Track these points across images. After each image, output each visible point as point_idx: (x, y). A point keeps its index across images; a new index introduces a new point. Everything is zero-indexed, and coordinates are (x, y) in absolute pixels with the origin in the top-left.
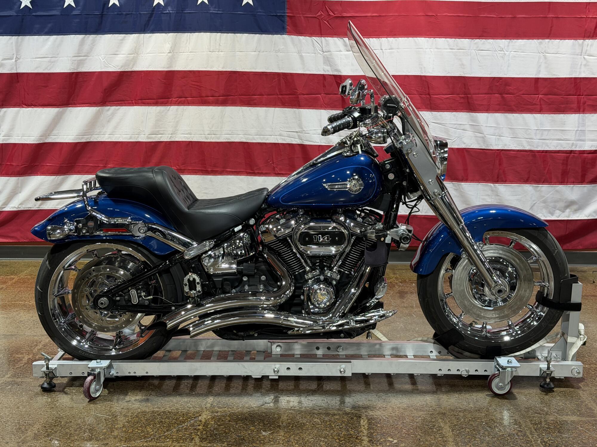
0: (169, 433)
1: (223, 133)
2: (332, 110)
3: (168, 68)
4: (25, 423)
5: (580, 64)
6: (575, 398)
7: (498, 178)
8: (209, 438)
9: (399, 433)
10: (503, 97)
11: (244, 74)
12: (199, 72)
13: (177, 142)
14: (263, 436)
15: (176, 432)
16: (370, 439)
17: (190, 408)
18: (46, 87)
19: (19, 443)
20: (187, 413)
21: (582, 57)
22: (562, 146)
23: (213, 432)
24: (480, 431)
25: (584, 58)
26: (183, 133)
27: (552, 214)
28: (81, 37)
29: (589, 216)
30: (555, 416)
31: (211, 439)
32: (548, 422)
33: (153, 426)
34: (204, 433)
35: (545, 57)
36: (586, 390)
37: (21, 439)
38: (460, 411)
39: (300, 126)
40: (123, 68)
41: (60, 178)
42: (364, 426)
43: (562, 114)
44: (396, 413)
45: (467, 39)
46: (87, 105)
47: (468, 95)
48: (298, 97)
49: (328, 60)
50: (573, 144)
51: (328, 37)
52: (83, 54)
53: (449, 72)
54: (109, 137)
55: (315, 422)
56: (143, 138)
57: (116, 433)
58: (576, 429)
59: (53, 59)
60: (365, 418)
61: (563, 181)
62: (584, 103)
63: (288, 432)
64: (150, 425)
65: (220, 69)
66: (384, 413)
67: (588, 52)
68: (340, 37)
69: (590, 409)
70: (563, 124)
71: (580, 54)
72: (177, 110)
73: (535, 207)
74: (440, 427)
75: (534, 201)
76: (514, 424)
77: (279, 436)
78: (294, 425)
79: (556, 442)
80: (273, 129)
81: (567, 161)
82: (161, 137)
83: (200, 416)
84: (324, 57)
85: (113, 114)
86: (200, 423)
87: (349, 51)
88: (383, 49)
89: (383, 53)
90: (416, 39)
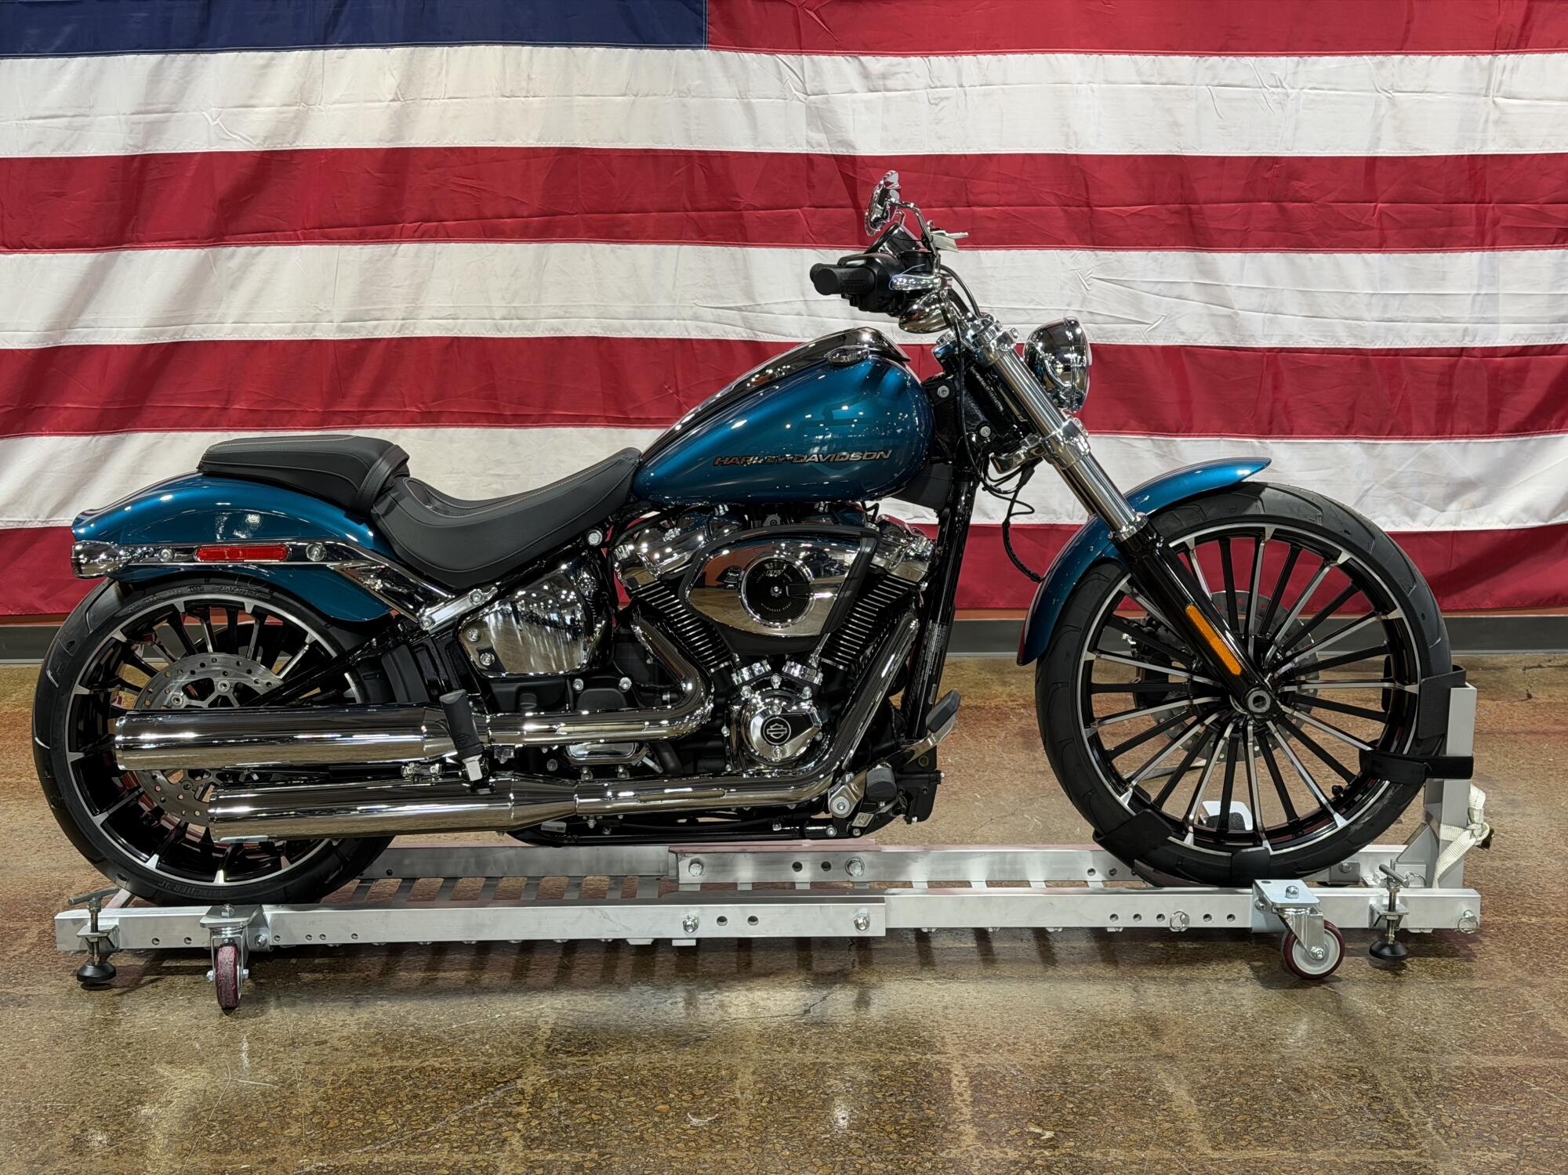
0: (439, 1125)
1: (542, 316)
2: (831, 248)
3: (391, 141)
4: (46, 1108)
5: (1483, 119)
6: (1513, 1007)
7: (1270, 423)
8: (549, 1137)
9: (1056, 1111)
10: (1282, 210)
11: (597, 156)
12: (475, 150)
13: (419, 339)
14: (694, 1128)
15: (457, 1123)
16: (982, 1129)
17: (491, 1056)
18: (59, 195)
19: (34, 1162)
20: (484, 1072)
21: (1489, 100)
22: (1436, 337)
23: (559, 1121)
24: (1271, 1100)
25: (1494, 102)
26: (436, 315)
27: (1413, 516)
28: (151, 60)
29: (1509, 523)
30: (1465, 1057)
31: (554, 1139)
32: (1449, 1074)
33: (395, 1107)
34: (533, 1124)
35: (1393, 102)
36: (1540, 985)
37: (37, 1153)
38: (1212, 1050)
39: (749, 292)
40: (267, 142)
41: (103, 440)
42: (961, 1095)
43: (1438, 251)
44: (1045, 1058)
45: (1187, 58)
46: (173, 243)
47: (1192, 206)
48: (741, 217)
49: (819, 117)
50: (1466, 330)
51: (818, 53)
52: (161, 106)
53: (1140, 146)
54: (235, 330)
55: (830, 1087)
56: (326, 332)
57: (294, 1130)
58: (1523, 1091)
59: (79, 121)
60: (963, 1073)
61: (1441, 428)
62: (1495, 222)
63: (760, 1116)
64: (386, 1105)
65: (532, 143)
66: (1012, 1058)
67: (1503, 88)
68: (850, 54)
69: (1555, 1035)
70: (1443, 278)
71: (1484, 91)
72: (417, 255)
73: (1368, 500)
74: (1165, 1092)
75: (1366, 482)
76: (1360, 1081)
77: (738, 1127)
78: (775, 1097)
79: (1476, 1127)
80: (674, 301)
81: (1451, 377)
82: (376, 327)
83: (519, 1077)
84: (808, 107)
85: (244, 268)
86: (521, 1097)
87: (876, 90)
88: (966, 84)
89: (965, 94)
90: (1052, 57)
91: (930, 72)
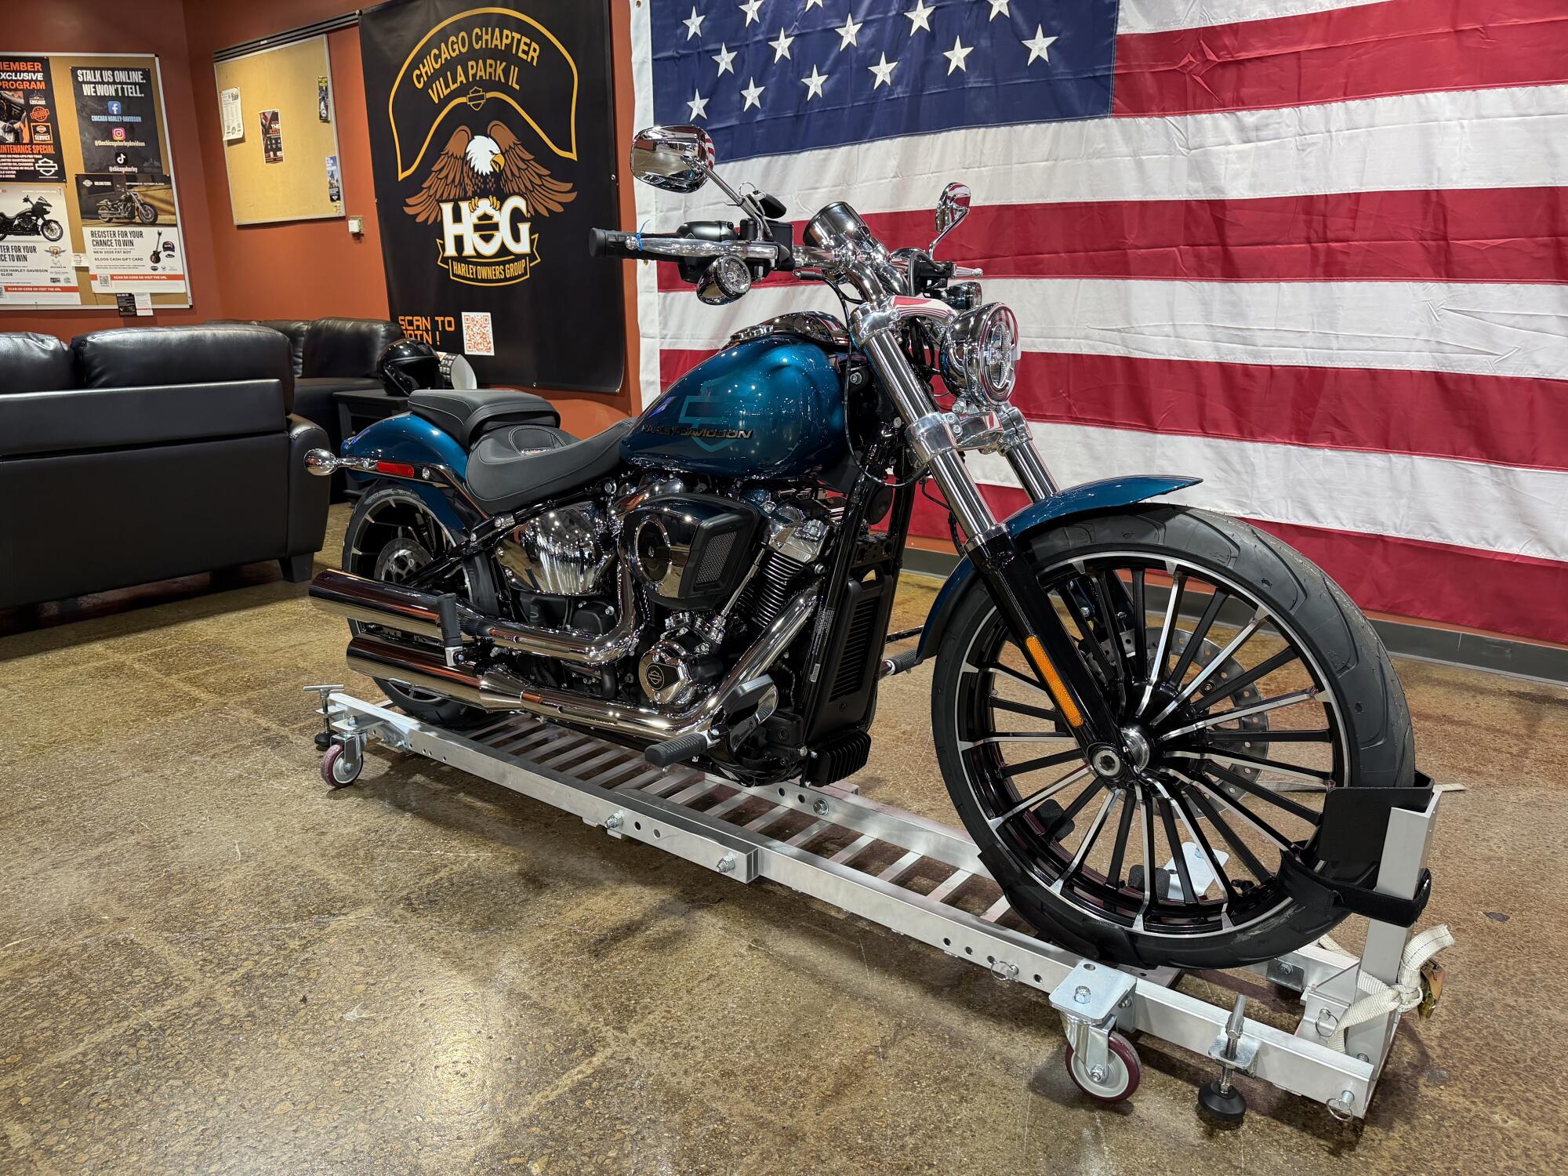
2: (1201, 280)
3: (892, 207)
11: (1025, 210)
39: (1127, 317)
47: (1562, 238)
48: (1126, 255)
49: (1200, 168)
51: (1201, 113)
65: (980, 202)
68: (1229, 111)
80: (1073, 324)
84: (1189, 160)
87: (1249, 141)
88: (1333, 130)
89: (1332, 139)
90: (1421, 97)
91: (1300, 121)
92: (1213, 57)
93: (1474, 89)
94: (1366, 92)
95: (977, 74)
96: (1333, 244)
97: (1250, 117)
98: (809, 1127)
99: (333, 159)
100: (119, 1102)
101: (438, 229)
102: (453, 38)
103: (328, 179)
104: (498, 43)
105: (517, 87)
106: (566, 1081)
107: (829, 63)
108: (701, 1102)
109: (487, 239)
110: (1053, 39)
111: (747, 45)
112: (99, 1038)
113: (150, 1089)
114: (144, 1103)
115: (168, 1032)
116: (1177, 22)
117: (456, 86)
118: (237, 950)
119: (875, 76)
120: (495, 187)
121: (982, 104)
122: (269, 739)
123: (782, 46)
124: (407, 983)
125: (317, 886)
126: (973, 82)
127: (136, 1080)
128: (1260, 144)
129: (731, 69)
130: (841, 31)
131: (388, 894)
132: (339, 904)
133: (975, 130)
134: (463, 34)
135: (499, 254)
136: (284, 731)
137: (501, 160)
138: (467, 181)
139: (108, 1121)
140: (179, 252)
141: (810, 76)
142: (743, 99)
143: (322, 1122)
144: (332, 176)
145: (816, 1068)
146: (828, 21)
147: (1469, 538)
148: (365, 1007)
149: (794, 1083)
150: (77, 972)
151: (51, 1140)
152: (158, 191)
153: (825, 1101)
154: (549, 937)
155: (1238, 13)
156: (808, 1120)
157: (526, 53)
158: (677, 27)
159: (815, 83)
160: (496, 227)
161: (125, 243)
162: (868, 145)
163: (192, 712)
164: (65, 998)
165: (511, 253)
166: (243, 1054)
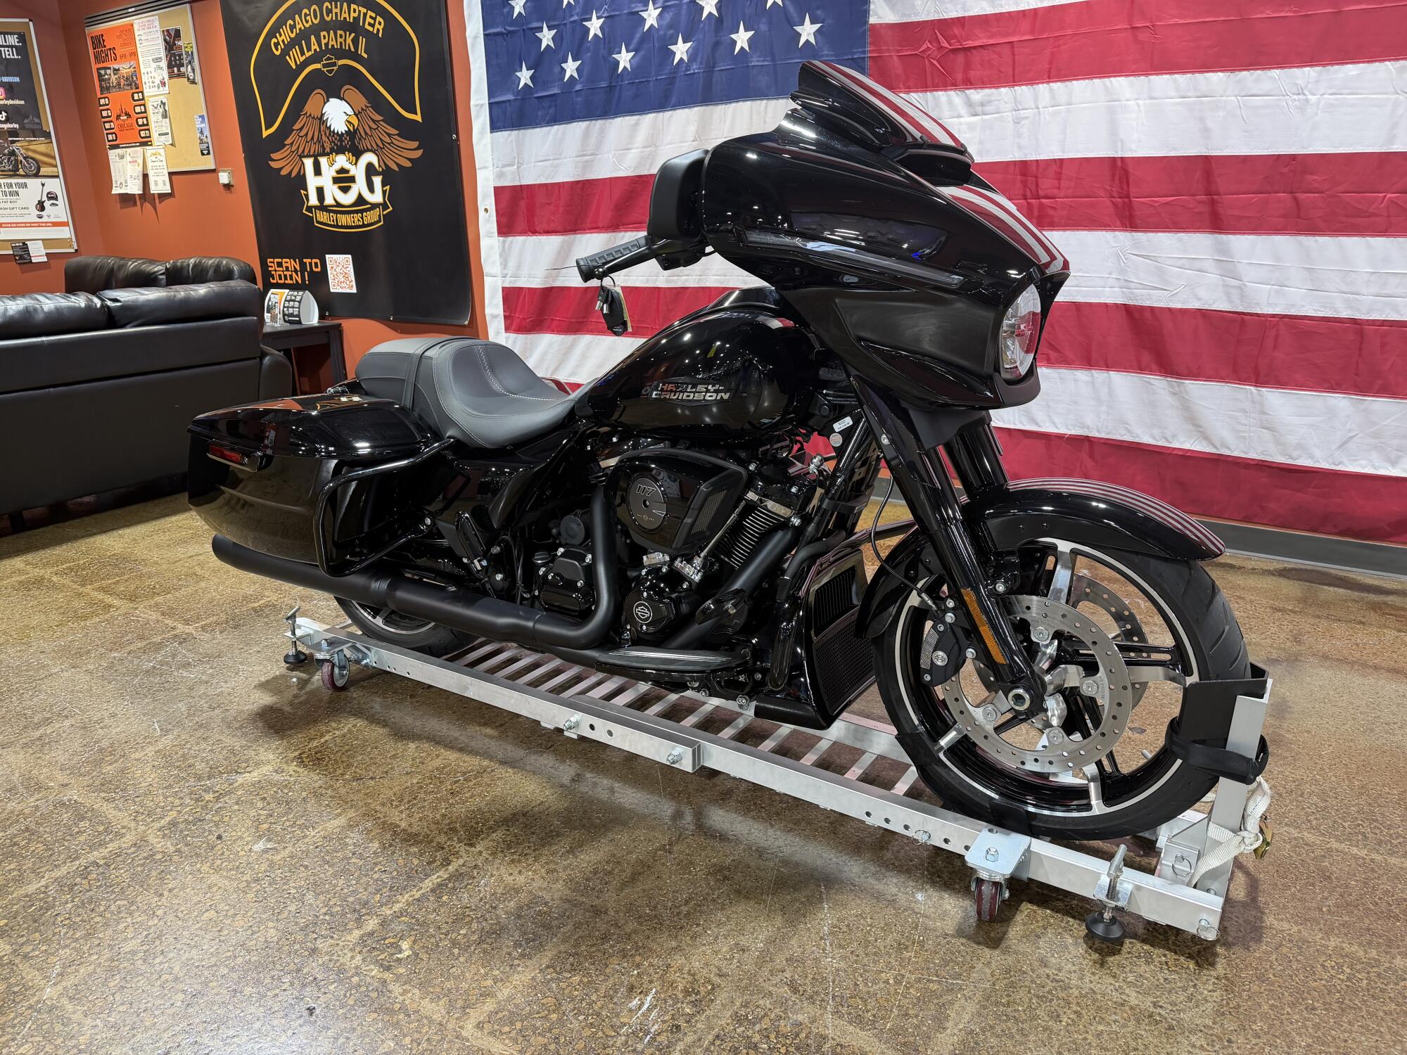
7: (1268, 375)
18: (549, 203)
28: (585, 124)
40: (636, 170)
45: (1220, 74)
46: (596, 230)
47: (1215, 197)
51: (936, 91)
52: (589, 152)
53: (1175, 149)
59: (556, 162)
68: (960, 90)
75: (1350, 431)
87: (976, 115)
88: (1040, 106)
89: (1039, 114)
90: (1106, 80)
91: (1015, 99)
92: (946, 44)
93: (1147, 75)
94: (1065, 76)
95: (758, 53)
96: (1044, 201)
97: (976, 95)
98: (611, 904)
99: (202, 117)
100: (78, 919)
101: (301, 181)
102: (305, 11)
103: (199, 135)
104: (347, 16)
105: (366, 56)
106: (428, 884)
107: (635, 41)
108: (531, 892)
109: (345, 190)
110: (819, 25)
111: (565, 24)
112: (57, 873)
113: (102, 908)
114: (98, 919)
115: (113, 867)
116: (916, 14)
117: (310, 53)
118: (162, 804)
119: (674, 54)
120: (350, 144)
121: (763, 81)
122: (176, 636)
123: (595, 26)
124: (302, 821)
125: (225, 752)
126: (755, 62)
127: (90, 902)
128: (984, 117)
129: (552, 45)
130: (644, 14)
131: (284, 755)
132: (244, 765)
133: (759, 102)
134: (314, 7)
135: (355, 204)
136: (189, 629)
137: (355, 122)
138: (324, 138)
139: (71, 933)
140: (62, 201)
141: (620, 52)
142: (564, 71)
143: (239, 923)
144: (202, 132)
145: (618, 863)
146: (633, 5)
147: (1154, 438)
148: (269, 840)
149: (601, 875)
150: (33, 826)
151: (27, 949)
152: (39, 146)
153: (624, 885)
154: (415, 781)
155: (964, 9)
156: (611, 899)
157: (373, 26)
158: (504, 7)
159: (624, 59)
160: (352, 179)
161: (11, 194)
162: (671, 112)
163: (107, 616)
164: (26, 847)
165: (367, 203)
166: (174, 879)
